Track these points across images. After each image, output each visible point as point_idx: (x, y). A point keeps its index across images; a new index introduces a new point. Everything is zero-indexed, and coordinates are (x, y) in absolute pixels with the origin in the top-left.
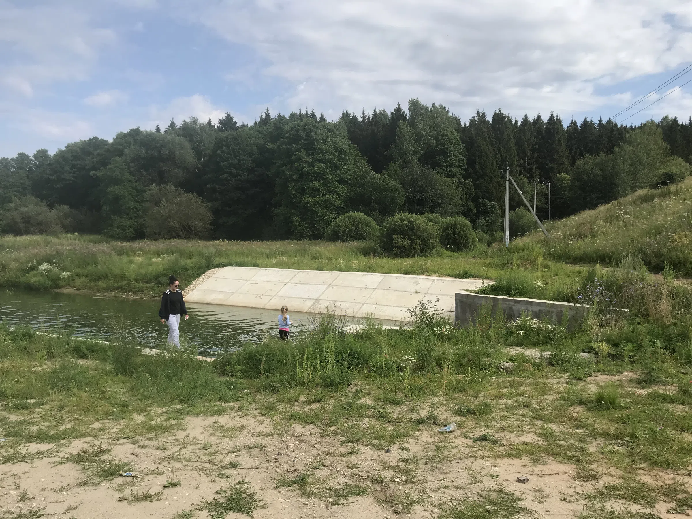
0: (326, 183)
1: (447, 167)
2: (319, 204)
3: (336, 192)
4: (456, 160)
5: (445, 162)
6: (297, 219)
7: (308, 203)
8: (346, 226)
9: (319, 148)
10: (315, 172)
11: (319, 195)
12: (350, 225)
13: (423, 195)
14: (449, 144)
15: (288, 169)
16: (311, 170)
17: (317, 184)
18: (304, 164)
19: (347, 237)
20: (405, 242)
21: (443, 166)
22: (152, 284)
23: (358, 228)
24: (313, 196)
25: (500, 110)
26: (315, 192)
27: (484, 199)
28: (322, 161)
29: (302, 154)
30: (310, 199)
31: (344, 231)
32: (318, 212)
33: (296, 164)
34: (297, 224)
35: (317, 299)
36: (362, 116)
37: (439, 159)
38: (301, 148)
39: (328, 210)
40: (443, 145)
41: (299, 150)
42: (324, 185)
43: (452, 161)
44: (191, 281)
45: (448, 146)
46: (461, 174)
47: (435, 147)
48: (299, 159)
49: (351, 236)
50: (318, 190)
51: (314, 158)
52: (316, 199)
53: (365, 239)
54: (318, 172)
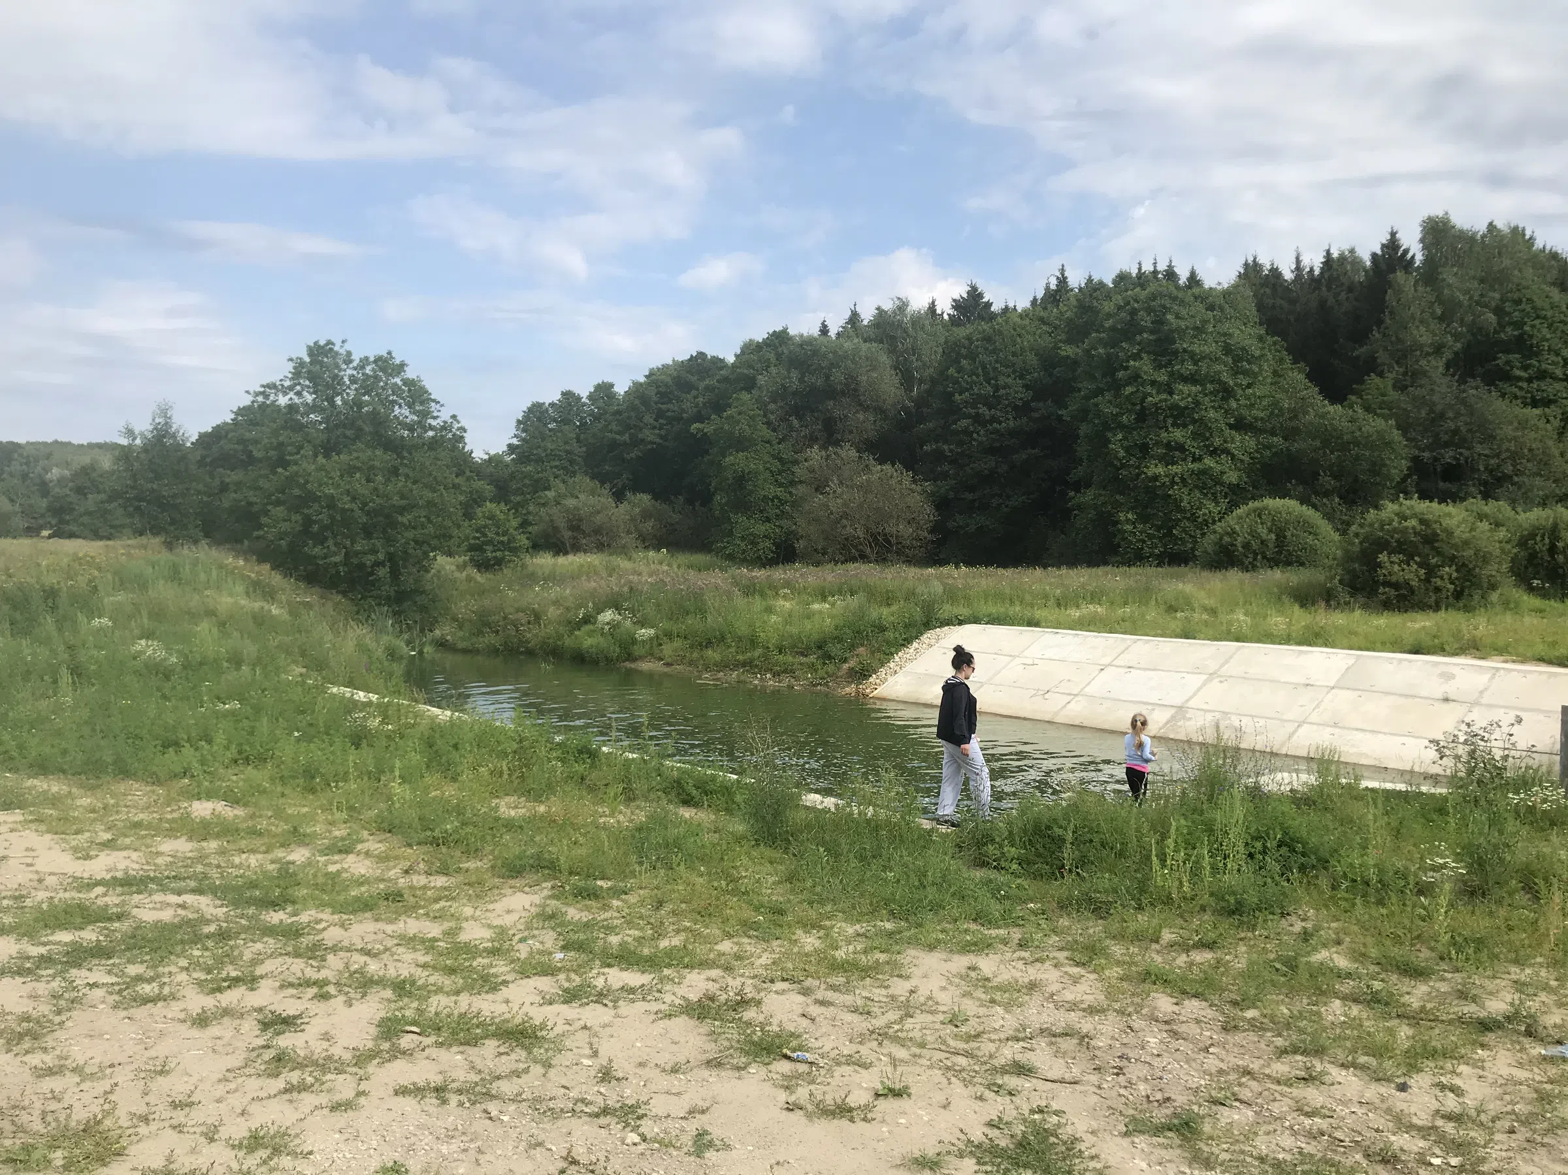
0: (1203, 431)
1: (1530, 381)
2: (1183, 479)
3: (1227, 452)
6: (1130, 516)
7: (1156, 478)
8: (1253, 534)
9: (1185, 350)
10: (1175, 407)
11: (1184, 460)
12: (1262, 531)
13: (1461, 454)
15: (1110, 402)
16: (1166, 400)
17: (1178, 435)
18: (1149, 389)
19: (1255, 559)
20: (1411, 574)
21: (1520, 379)
22: (812, 658)
23: (1285, 537)
24: (1168, 461)
26: (1173, 452)
28: (1192, 379)
29: (1145, 366)
30: (1160, 470)
31: (1246, 546)
32: (1181, 501)
33: (1129, 390)
34: (1129, 527)
35: (1181, 707)
36: (1293, 266)
38: (1140, 351)
39: (1205, 495)
40: (1519, 325)
41: (1137, 357)
42: (1195, 436)
44: (892, 654)
45: (1533, 326)
47: (1496, 332)
48: (1136, 377)
49: (1264, 557)
50: (1181, 448)
51: (1171, 374)
52: (1175, 469)
53: (1302, 564)
54: (1182, 404)
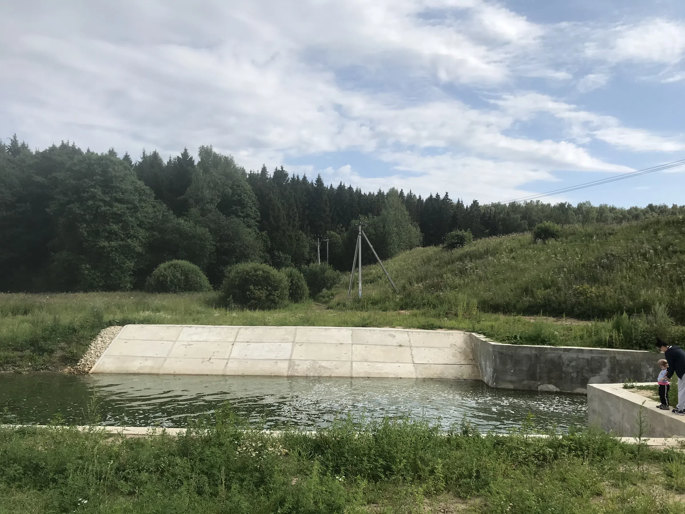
0: (125, 227)
1: (244, 217)
2: (116, 249)
3: (137, 238)
4: (251, 212)
5: (242, 212)
6: (88, 266)
7: (104, 247)
9: (117, 187)
10: (115, 214)
11: (116, 239)
12: (179, 275)
14: (245, 195)
15: (78, 208)
16: (109, 210)
17: (115, 227)
18: (101, 204)
21: (241, 216)
23: (188, 278)
24: (108, 239)
25: (282, 168)
26: (111, 235)
27: (279, 251)
28: (120, 201)
29: (98, 191)
30: (106, 244)
31: (172, 281)
32: (116, 259)
33: (90, 202)
34: (87, 272)
35: (290, 360)
37: (236, 209)
38: (95, 184)
39: (126, 257)
40: (240, 196)
41: (94, 187)
42: (123, 228)
43: (249, 213)
45: (244, 196)
46: (256, 225)
47: (231, 197)
48: (93, 197)
50: (116, 234)
51: (111, 197)
52: (113, 243)
54: (119, 212)
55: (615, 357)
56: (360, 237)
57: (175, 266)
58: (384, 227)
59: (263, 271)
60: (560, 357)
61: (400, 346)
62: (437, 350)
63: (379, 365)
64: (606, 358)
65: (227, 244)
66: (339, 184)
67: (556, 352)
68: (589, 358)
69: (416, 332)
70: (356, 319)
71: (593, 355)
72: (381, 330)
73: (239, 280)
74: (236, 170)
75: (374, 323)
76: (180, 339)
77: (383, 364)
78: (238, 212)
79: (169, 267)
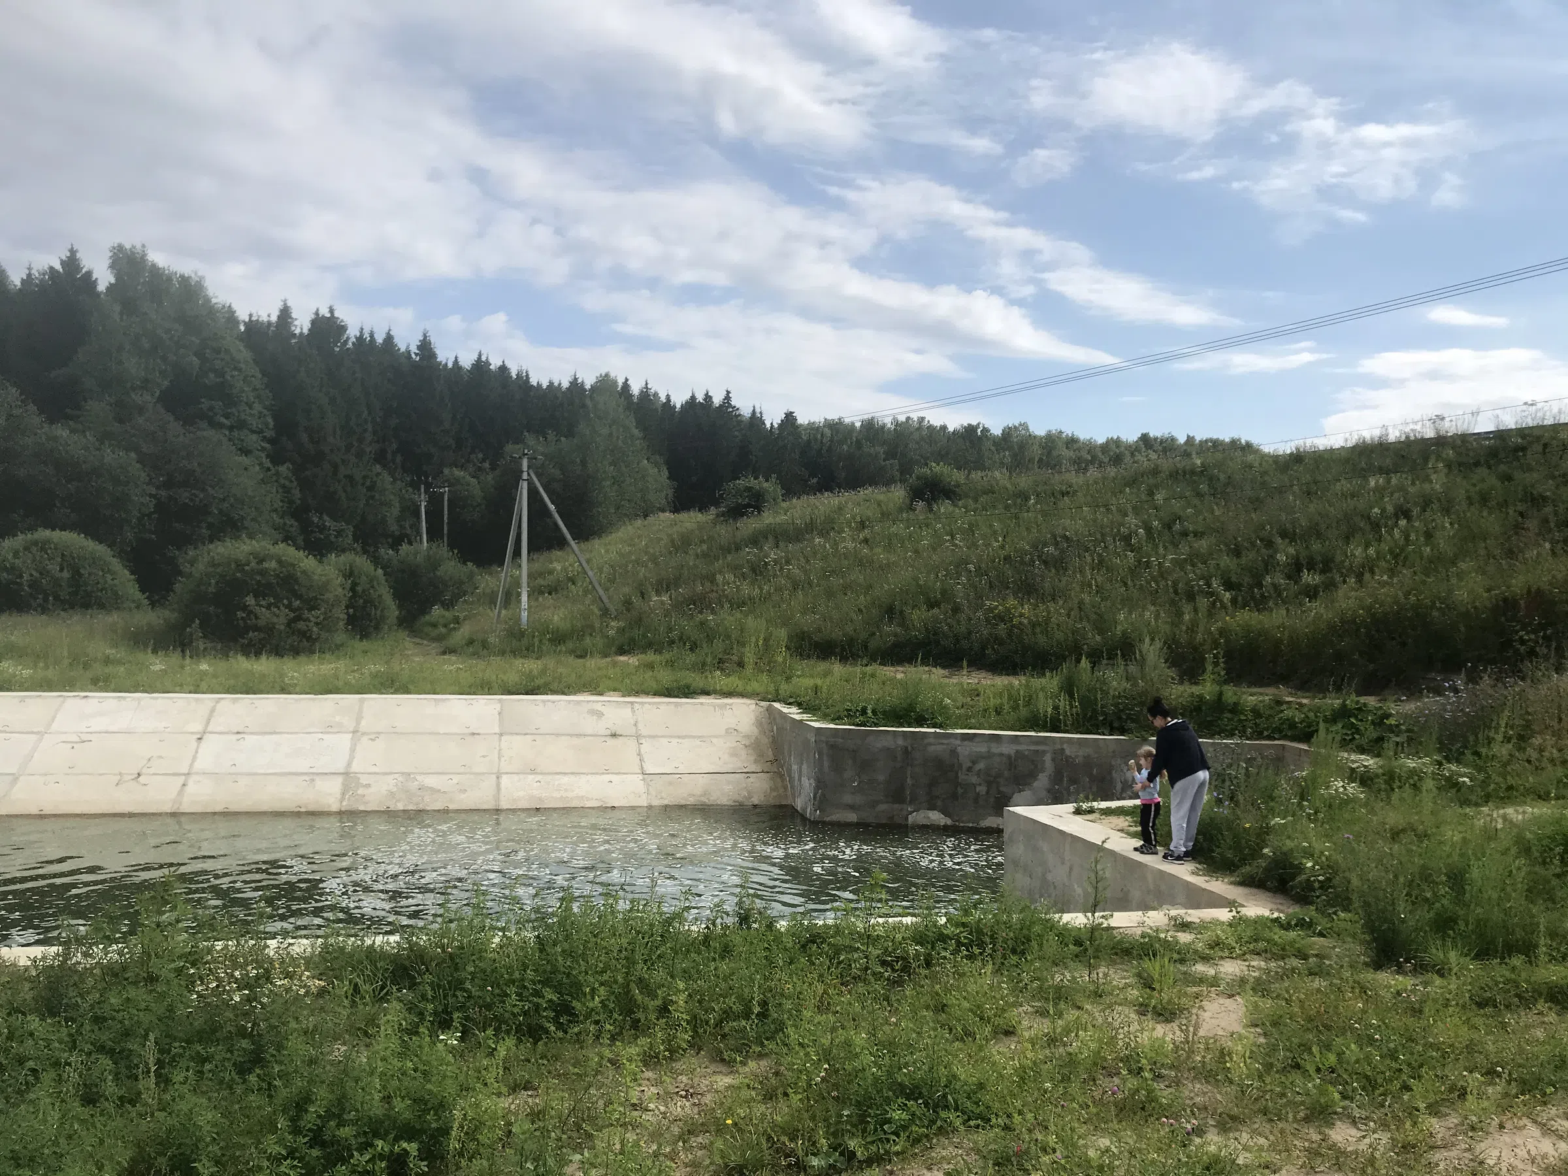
1: (231, 428)
4: (251, 415)
5: (227, 417)
8: (43, 572)
12: (53, 567)
13: (196, 496)
14: (236, 373)
19: (46, 600)
21: (221, 426)
23: (80, 575)
25: (331, 311)
27: (321, 514)
31: (34, 584)
35: (346, 774)
37: (211, 409)
40: (222, 375)
43: (243, 417)
45: (232, 376)
46: (263, 449)
47: (199, 375)
49: (57, 598)
53: (102, 606)
55: (1063, 749)
56: (524, 486)
57: (43, 546)
58: (584, 463)
59: (280, 562)
60: (953, 752)
61: (614, 735)
62: (698, 742)
63: (565, 780)
64: (1044, 752)
65: (187, 494)
66: (475, 357)
67: (945, 742)
68: (1012, 753)
69: (649, 703)
70: (512, 677)
71: (1020, 748)
72: (570, 702)
73: (217, 583)
74: (211, 311)
75: (555, 686)
76: (55, 726)
77: (572, 777)
78: (216, 414)
79: (26, 549)
